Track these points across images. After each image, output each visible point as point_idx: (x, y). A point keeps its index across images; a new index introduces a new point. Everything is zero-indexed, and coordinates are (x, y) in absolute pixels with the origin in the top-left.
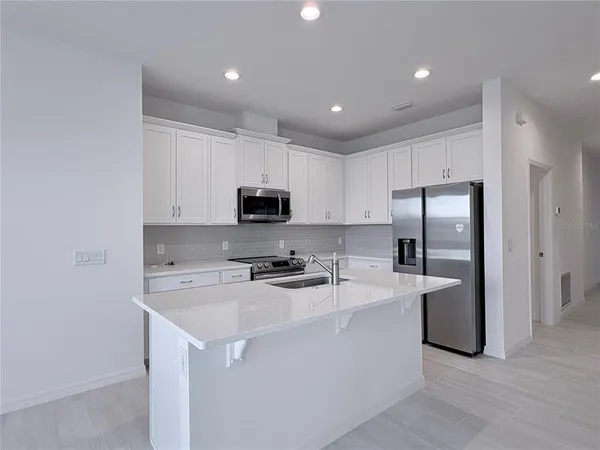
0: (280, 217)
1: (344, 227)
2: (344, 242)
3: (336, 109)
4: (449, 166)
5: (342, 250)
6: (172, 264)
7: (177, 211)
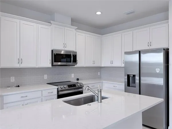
0: (72, 63)
1: (101, 68)
2: (100, 74)
3: (99, 13)
4: (151, 41)
5: (100, 78)
6: (18, 86)
7: (20, 61)
